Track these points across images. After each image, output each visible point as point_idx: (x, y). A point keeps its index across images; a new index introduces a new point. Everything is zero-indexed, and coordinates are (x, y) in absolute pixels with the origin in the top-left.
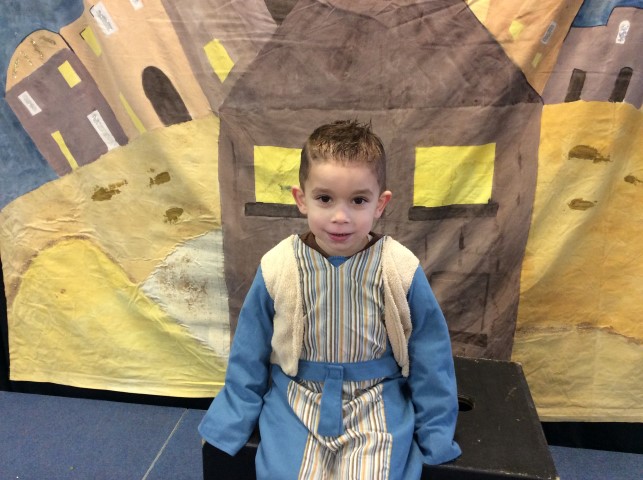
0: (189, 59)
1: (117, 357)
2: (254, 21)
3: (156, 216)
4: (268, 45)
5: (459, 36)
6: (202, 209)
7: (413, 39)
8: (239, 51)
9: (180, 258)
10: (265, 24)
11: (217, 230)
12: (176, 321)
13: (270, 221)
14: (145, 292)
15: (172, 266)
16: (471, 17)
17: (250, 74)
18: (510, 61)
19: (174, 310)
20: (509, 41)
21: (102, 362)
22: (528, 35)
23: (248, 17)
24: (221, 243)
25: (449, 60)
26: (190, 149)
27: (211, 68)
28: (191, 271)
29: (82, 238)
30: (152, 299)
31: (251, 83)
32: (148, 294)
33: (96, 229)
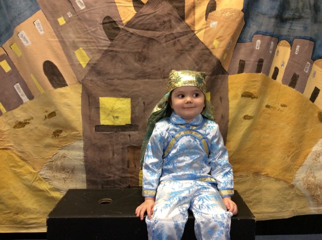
0: (67, 57)
1: (23, 213)
2: (99, 40)
3: (48, 135)
4: (106, 51)
5: (192, 47)
6: (73, 129)
7: (173, 48)
8: (93, 53)
9: (60, 156)
10: (105, 41)
11: (80, 140)
12: (58, 190)
13: (108, 134)
14: (41, 175)
15: (56, 160)
16: (197, 38)
17: (97, 64)
18: (215, 57)
19: (57, 184)
20: (214, 48)
21: (15, 217)
22: (221, 46)
23: (96, 38)
24: (83, 146)
25: (188, 57)
26: (66, 100)
27: (78, 61)
28: (66, 162)
29: (6, 149)
30: (45, 178)
31: (98, 68)
32: (42, 176)
33: (14, 144)
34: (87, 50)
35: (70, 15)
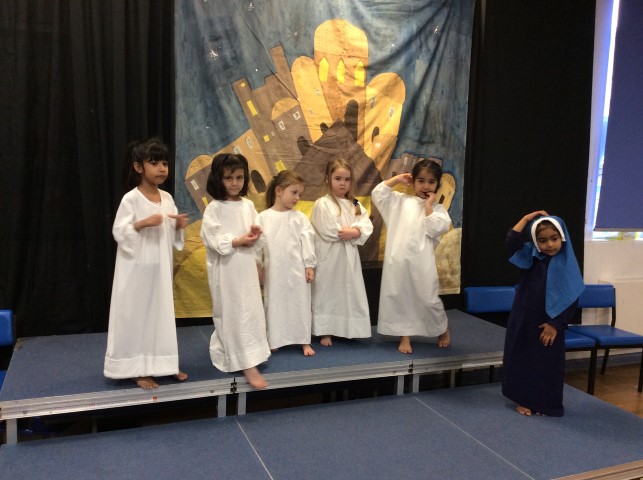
0: (269, 167)
2: (294, 154)
5: (362, 161)
8: (289, 165)
10: (298, 156)
16: (365, 155)
20: (377, 163)
22: (382, 161)
34: (284, 162)
35: (273, 134)
